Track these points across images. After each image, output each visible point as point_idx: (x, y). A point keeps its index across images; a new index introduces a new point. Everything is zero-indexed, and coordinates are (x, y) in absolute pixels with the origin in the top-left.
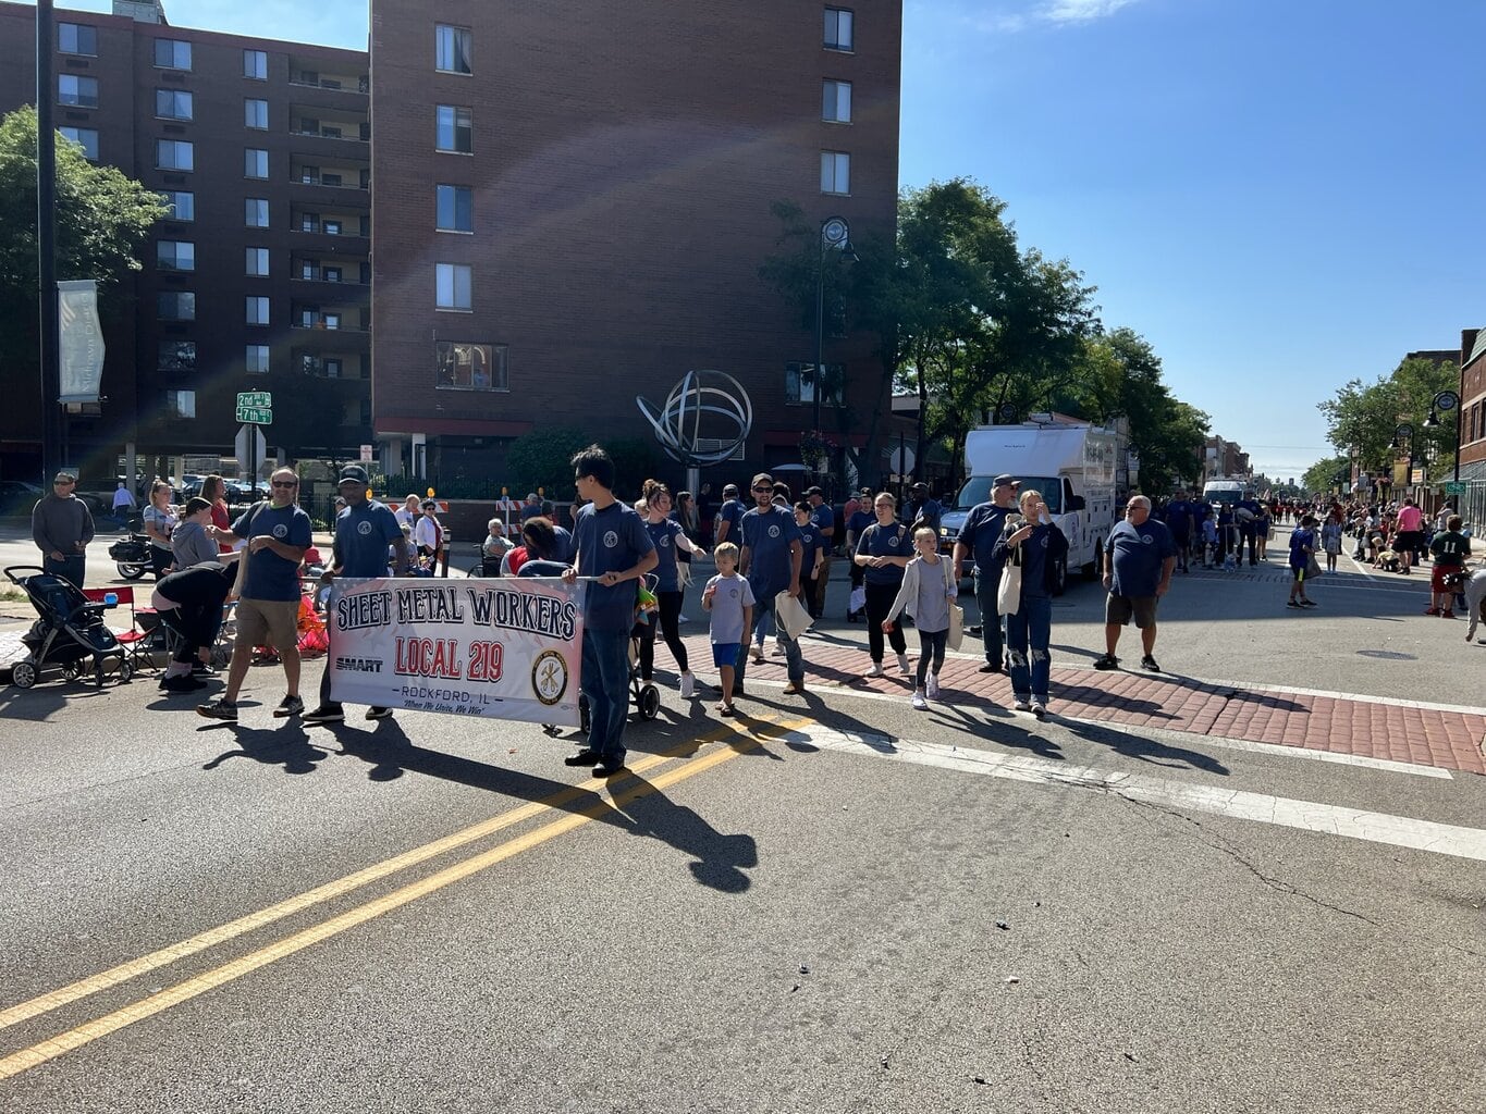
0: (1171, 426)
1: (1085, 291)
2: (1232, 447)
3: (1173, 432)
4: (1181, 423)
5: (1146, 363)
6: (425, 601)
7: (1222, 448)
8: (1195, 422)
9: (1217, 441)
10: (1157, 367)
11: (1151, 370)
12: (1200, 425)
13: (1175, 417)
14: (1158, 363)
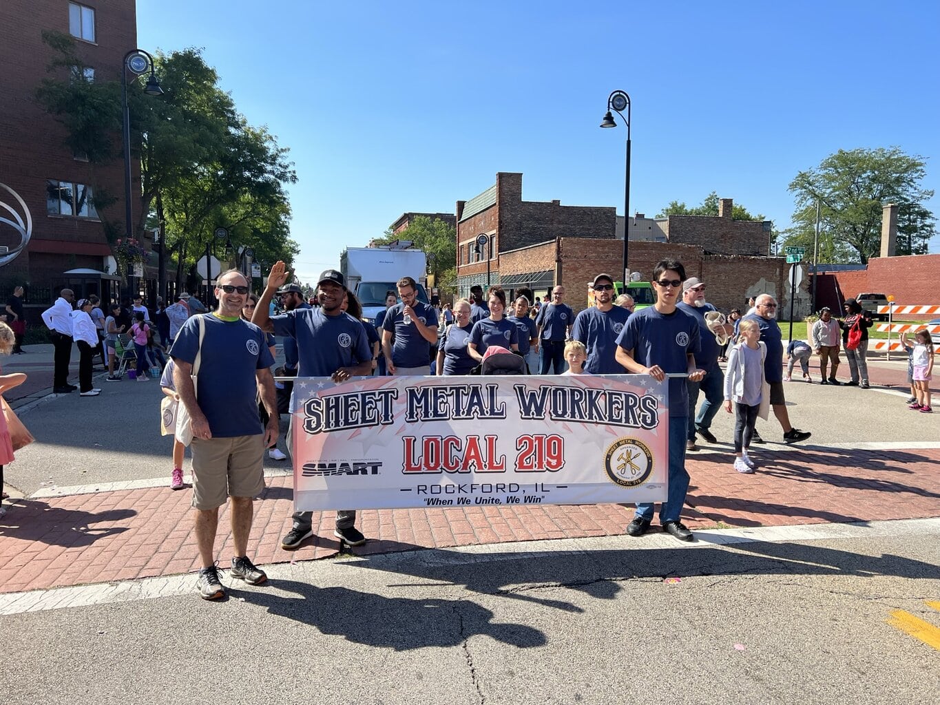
6: (450, 399)
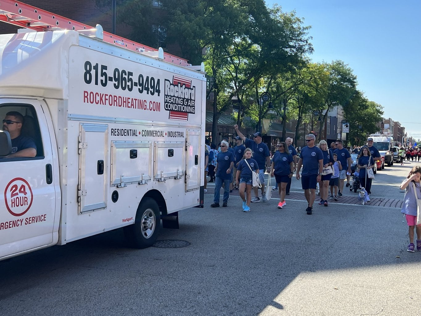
0: (365, 112)
1: (304, 29)
2: (396, 124)
3: (366, 115)
4: (370, 110)
5: (349, 79)
7: (392, 124)
8: (376, 110)
9: (389, 121)
10: (355, 81)
11: (352, 82)
12: (378, 111)
13: (367, 107)
14: (355, 78)
